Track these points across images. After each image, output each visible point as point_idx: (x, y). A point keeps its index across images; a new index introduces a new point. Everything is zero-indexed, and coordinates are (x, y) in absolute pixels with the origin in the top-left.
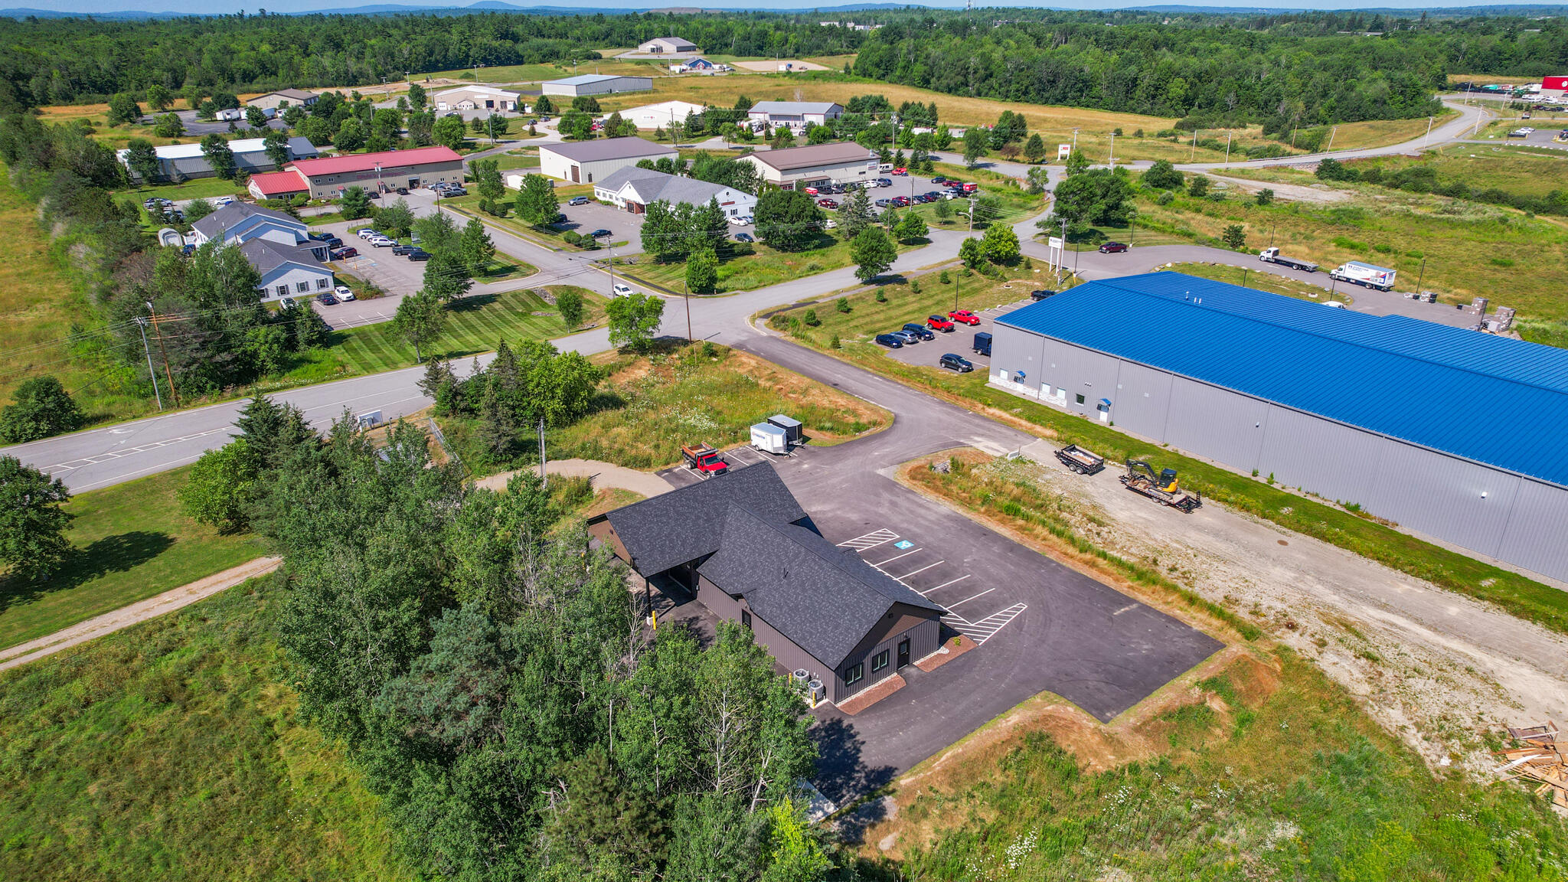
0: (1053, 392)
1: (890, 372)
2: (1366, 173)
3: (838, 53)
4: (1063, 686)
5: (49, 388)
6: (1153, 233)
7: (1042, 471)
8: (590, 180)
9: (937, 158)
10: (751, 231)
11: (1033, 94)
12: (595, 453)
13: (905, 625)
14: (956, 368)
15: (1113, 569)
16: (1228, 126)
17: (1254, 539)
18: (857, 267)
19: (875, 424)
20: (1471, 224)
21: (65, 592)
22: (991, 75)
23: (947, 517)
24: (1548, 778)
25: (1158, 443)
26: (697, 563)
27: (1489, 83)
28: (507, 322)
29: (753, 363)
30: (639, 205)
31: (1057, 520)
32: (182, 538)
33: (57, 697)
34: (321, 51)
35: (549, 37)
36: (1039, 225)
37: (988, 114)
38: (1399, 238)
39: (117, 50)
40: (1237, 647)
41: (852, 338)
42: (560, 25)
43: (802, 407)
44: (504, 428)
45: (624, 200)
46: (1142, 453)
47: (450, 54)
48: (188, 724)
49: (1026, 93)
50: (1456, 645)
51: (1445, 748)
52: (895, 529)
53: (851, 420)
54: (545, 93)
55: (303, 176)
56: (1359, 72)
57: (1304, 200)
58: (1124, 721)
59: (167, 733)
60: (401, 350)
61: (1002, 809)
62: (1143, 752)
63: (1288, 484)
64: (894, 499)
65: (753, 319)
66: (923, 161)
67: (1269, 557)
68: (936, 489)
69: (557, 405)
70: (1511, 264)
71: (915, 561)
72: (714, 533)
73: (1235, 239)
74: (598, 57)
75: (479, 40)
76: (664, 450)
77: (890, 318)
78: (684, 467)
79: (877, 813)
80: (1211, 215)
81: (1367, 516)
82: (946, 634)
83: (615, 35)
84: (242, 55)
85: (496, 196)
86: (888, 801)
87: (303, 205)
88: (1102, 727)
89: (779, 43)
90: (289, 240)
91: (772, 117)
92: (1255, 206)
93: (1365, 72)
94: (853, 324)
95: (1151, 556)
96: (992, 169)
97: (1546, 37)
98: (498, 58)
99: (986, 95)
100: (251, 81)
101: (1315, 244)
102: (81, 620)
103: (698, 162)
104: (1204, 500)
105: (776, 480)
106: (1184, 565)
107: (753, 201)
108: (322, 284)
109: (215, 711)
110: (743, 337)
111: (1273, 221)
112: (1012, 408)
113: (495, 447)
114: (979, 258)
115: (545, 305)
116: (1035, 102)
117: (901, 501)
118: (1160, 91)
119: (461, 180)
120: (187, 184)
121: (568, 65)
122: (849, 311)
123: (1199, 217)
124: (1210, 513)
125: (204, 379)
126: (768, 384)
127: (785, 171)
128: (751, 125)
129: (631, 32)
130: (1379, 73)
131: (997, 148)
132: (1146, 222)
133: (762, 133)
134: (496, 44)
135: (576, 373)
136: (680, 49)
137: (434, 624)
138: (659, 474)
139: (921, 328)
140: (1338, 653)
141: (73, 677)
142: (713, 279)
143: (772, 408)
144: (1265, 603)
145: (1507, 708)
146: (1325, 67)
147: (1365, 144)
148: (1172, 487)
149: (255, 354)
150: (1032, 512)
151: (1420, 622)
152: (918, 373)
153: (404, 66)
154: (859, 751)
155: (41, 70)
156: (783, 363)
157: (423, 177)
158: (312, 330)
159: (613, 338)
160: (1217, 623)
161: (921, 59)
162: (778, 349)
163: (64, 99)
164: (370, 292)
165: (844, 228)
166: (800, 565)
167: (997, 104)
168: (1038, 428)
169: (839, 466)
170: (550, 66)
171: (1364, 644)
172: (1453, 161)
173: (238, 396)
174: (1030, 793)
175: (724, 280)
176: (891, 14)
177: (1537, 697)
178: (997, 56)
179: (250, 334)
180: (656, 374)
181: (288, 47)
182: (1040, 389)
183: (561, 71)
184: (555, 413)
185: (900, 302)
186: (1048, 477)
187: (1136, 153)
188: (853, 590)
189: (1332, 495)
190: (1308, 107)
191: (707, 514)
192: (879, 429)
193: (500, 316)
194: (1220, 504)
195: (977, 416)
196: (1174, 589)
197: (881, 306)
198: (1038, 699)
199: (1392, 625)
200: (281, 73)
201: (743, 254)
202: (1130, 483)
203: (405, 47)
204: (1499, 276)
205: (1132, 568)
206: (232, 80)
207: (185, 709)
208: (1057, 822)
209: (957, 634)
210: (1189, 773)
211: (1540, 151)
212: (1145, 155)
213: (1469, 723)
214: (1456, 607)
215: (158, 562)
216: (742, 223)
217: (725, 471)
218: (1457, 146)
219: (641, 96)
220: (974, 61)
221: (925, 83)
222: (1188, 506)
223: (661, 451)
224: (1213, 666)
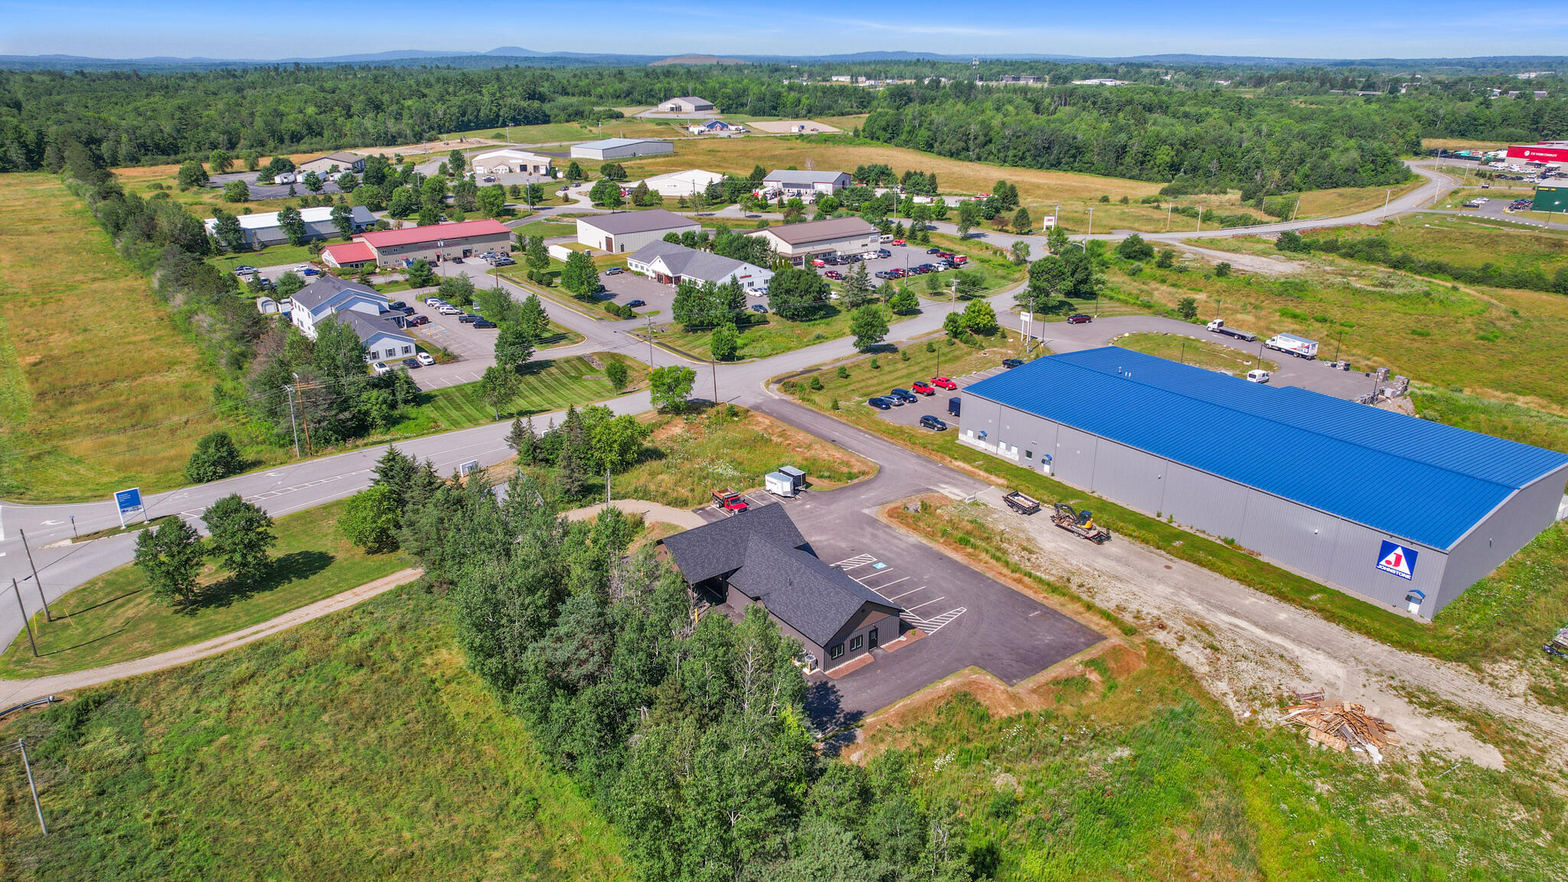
0: (1008, 449)
1: (878, 431)
2: (1325, 243)
3: (849, 114)
4: (984, 662)
5: (222, 440)
6: (1118, 304)
7: (992, 511)
8: (623, 250)
9: (935, 228)
10: (765, 302)
11: (1029, 159)
12: (644, 494)
13: (874, 618)
14: (933, 427)
15: (1035, 585)
16: (1209, 193)
17: (1146, 564)
18: (856, 338)
19: (864, 473)
20: (1400, 297)
21: (267, 593)
22: (990, 141)
23: (914, 546)
24: (1309, 723)
25: (1087, 490)
26: (727, 575)
27: (1463, 148)
28: (563, 385)
29: (767, 422)
30: (667, 276)
31: (998, 549)
32: (340, 556)
33: (287, 661)
34: (363, 113)
35: (573, 95)
36: (1016, 298)
37: (985, 180)
38: (1336, 309)
39: (178, 115)
40: (1115, 639)
41: (849, 400)
42: (584, 83)
43: (806, 459)
44: (576, 475)
45: (654, 272)
46: (1072, 499)
47: (482, 114)
48: (377, 681)
49: (1022, 158)
50: (1278, 640)
51: (1249, 706)
52: (874, 554)
53: (845, 470)
54: (574, 156)
55: (371, 247)
56: (1333, 141)
57: (1259, 271)
58: (1024, 686)
59: (364, 687)
60: (481, 410)
61: (934, 738)
62: (1036, 705)
63: (1183, 524)
64: (875, 532)
65: (767, 384)
66: (921, 230)
67: (1155, 577)
68: (908, 525)
69: (614, 457)
70: (1428, 334)
71: (887, 577)
72: (739, 554)
73: (1188, 311)
74: (619, 116)
75: (509, 101)
76: (698, 491)
77: (883, 383)
78: (714, 506)
79: (850, 739)
80: (1174, 285)
81: (1240, 548)
82: (905, 627)
83: (636, 94)
84: (291, 117)
85: (542, 267)
86: (859, 732)
87: (373, 273)
88: (1009, 689)
89: (792, 103)
90: (373, 310)
91: (785, 185)
92: (1214, 277)
93: (1339, 141)
94: (850, 388)
95: (1065, 575)
96: (983, 240)
97: (1518, 104)
98: (526, 117)
99: (986, 159)
100: (298, 141)
101: (1263, 313)
102: (284, 612)
103: (718, 234)
104: (1112, 534)
105: (785, 517)
106: (1090, 582)
107: (769, 274)
108: (406, 350)
109: (393, 673)
110: (759, 401)
111: (1228, 291)
112: (975, 461)
113: (569, 490)
114: (960, 329)
115: (593, 370)
116: (1031, 167)
117: (880, 534)
118: (1148, 158)
119: (508, 249)
120: (265, 251)
121: (592, 126)
122: (847, 377)
123: (1164, 288)
124: (1117, 545)
125: (330, 433)
126: (780, 440)
127: (795, 245)
128: (765, 194)
129: (651, 90)
130: (1352, 142)
131: (989, 218)
132: (1113, 294)
133: (775, 201)
134: (524, 104)
135: (629, 432)
136: (698, 108)
137: (560, 607)
138: (694, 511)
139: (906, 392)
140: (1192, 646)
141: (295, 648)
142: (734, 349)
143: (783, 460)
144: (1145, 610)
145: (1300, 681)
146: (1303, 136)
147: (1332, 212)
148: (1087, 525)
149: (367, 413)
150: (979, 543)
151: (1256, 624)
152: (901, 431)
153: (439, 126)
154: (839, 701)
155: (111, 135)
156: (791, 422)
157: (475, 247)
158: (408, 392)
159: (654, 401)
160: (1104, 622)
161: (925, 125)
162: (786, 411)
163: (131, 160)
164: (447, 357)
165: (846, 300)
166: (801, 577)
167: (996, 168)
168: (993, 478)
169: (833, 507)
170: (575, 126)
171: (1211, 639)
172: (1408, 231)
173: (357, 446)
174: (954, 728)
175: (742, 348)
176: (902, 66)
177: (1323, 674)
178: (996, 122)
179: (364, 396)
180: (689, 431)
181: (332, 109)
182: (998, 446)
183: (586, 131)
184: (612, 463)
185: (891, 368)
186: (996, 516)
187: (1117, 223)
188: (838, 593)
189: (1215, 533)
190: (1283, 176)
191: (735, 541)
192: (867, 478)
193: (557, 380)
194: (1126, 538)
195: (945, 467)
196: (1079, 599)
197: (875, 373)
198: (966, 671)
199: (1236, 626)
200: (326, 134)
201: (759, 323)
202: (1058, 520)
203: (440, 108)
204: (1416, 345)
205: (1049, 584)
206: (281, 141)
207: (373, 672)
208: (971, 746)
209: (914, 628)
210: (1066, 719)
211: (1488, 221)
212: (1125, 224)
213: (1271, 690)
214: (1285, 613)
215: (327, 573)
216: (758, 294)
217: (746, 509)
218: (1414, 216)
219: (662, 159)
220: (974, 128)
221: (929, 147)
222: (1100, 539)
223: (696, 493)
224: (1095, 651)
